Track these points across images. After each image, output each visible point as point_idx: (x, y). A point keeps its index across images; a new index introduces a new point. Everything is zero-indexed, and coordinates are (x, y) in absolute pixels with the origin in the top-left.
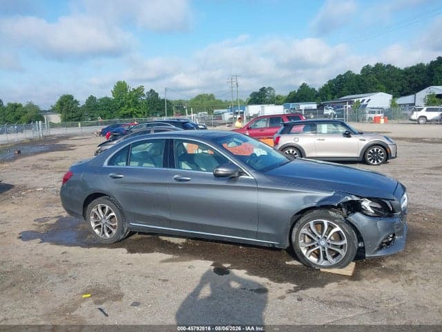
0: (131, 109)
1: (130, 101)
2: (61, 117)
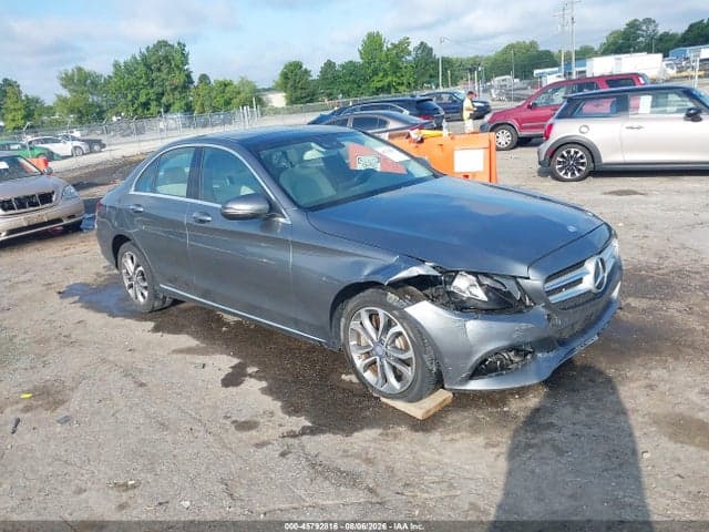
0: (390, 78)
1: (387, 65)
2: (286, 97)
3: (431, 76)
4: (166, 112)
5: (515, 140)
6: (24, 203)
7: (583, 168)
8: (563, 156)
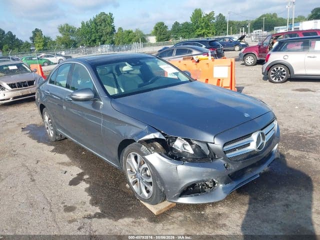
0: (204, 30)
1: (203, 24)
2: (156, 39)
3: (223, 30)
4: (101, 44)
5: (256, 61)
6: (21, 85)
7: (284, 77)
8: (274, 71)
